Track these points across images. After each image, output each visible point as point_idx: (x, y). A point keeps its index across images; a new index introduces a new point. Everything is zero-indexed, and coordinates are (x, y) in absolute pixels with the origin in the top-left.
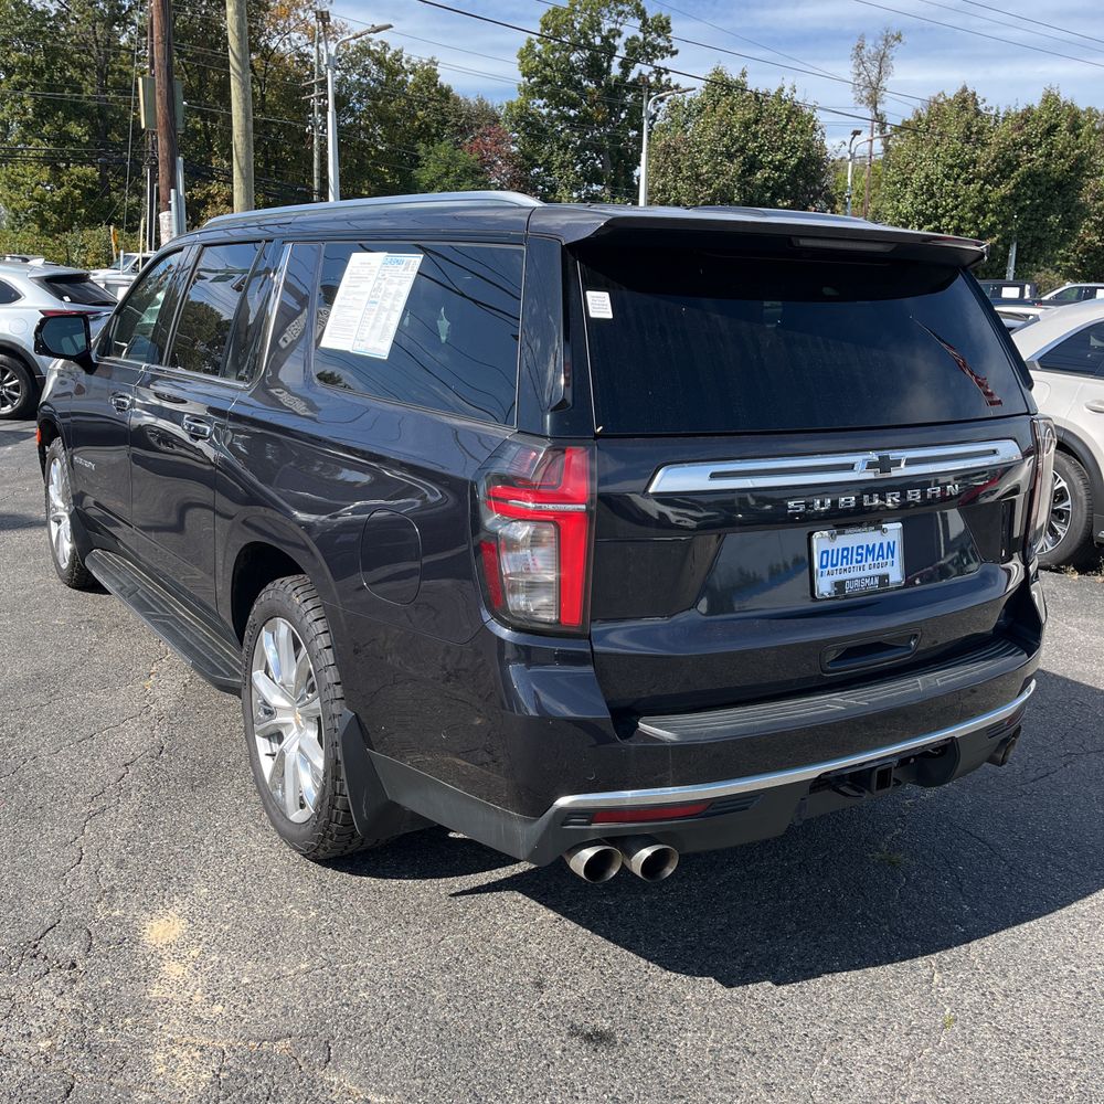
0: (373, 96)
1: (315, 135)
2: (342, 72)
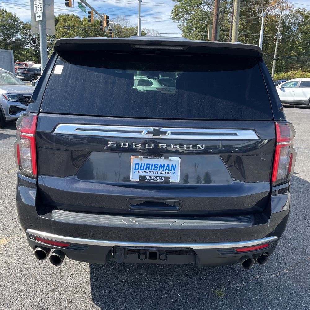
0: (299, 25)
1: (277, 38)
2: (290, 19)
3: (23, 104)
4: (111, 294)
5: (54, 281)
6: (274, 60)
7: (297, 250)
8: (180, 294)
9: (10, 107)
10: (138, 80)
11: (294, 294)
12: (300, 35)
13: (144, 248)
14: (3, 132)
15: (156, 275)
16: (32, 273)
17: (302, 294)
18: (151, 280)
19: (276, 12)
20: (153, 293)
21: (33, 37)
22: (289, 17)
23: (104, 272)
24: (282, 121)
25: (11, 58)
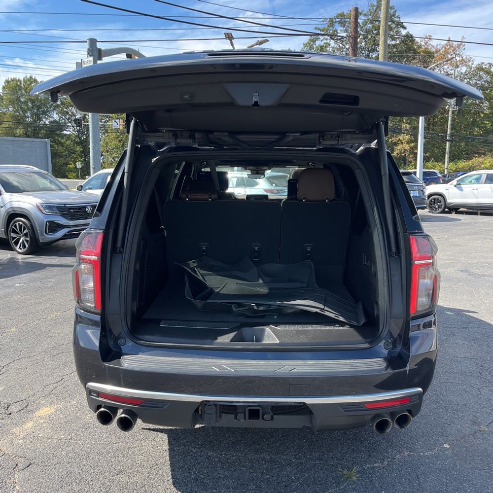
0: (484, 89)
1: (450, 109)
2: (468, 80)
3: (66, 218)
4: (199, 477)
5: (119, 461)
6: (447, 142)
7: (466, 418)
8: (295, 477)
9: (46, 224)
10: (236, 179)
11: (455, 476)
12: (486, 104)
13: (242, 404)
14: (35, 261)
15: (261, 453)
16: (89, 451)
17: (467, 475)
18: (255, 459)
19: (445, 71)
20: (257, 475)
21: (77, 117)
22: (466, 76)
23: (189, 449)
24: (418, 233)
25: (47, 150)
